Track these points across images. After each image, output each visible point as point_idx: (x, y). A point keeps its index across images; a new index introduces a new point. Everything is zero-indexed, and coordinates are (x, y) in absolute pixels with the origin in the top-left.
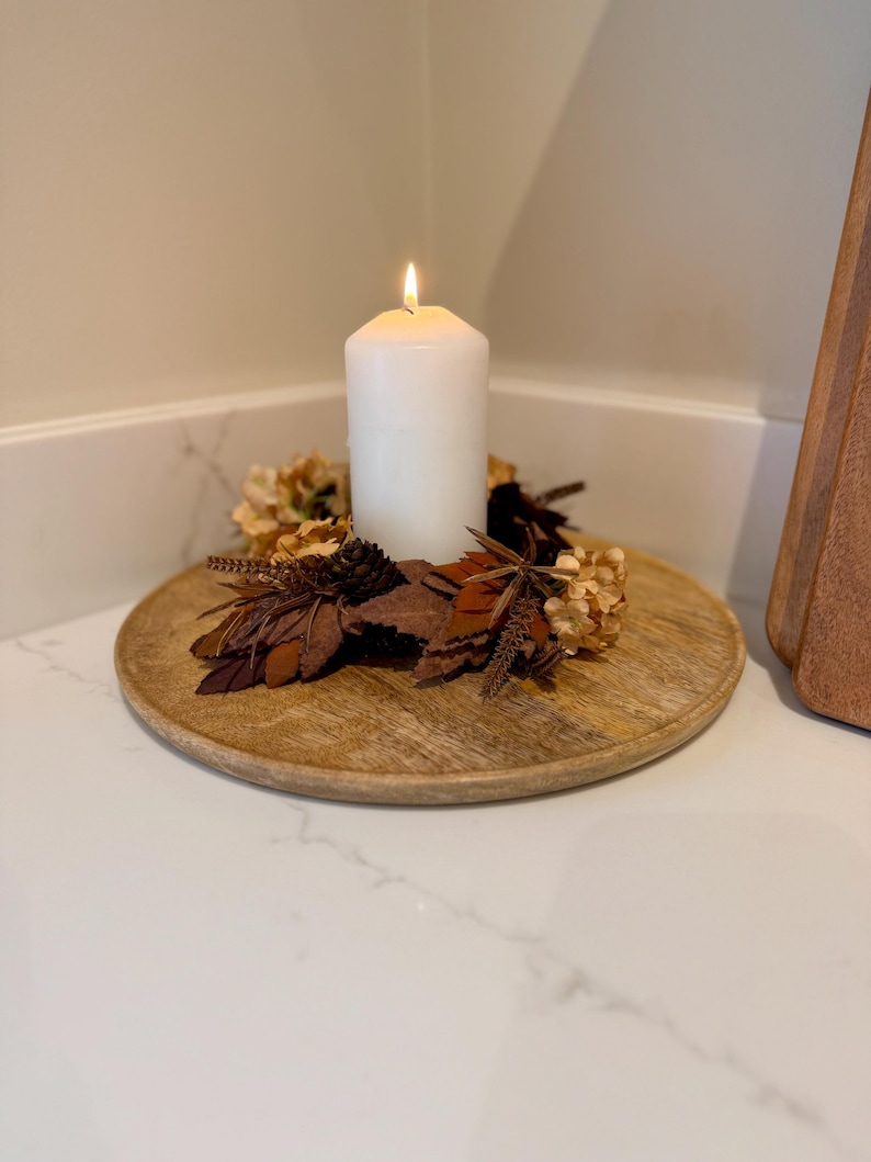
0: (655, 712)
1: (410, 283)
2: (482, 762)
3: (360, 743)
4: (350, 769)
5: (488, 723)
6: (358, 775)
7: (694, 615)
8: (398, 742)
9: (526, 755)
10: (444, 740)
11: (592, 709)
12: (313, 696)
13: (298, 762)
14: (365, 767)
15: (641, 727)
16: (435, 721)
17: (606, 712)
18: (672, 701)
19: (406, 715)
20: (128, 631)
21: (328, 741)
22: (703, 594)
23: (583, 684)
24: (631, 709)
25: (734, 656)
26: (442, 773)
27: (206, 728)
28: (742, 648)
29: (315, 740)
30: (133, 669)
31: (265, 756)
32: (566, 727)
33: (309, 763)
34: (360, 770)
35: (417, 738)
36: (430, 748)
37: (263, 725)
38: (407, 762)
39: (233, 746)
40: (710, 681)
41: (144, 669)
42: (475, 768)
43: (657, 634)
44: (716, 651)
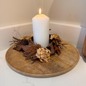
0: (70, 64)
1: (40, 11)
2: (49, 72)
3: (34, 69)
4: (33, 73)
5: (50, 66)
6: (33, 74)
7: (73, 50)
8: (39, 69)
9: (55, 71)
10: (44, 69)
11: (62, 64)
12: (28, 62)
13: (26, 72)
14: (35, 73)
15: (68, 66)
16: (43, 66)
17: (64, 64)
18: (72, 63)
19: (40, 65)
20: (7, 52)
21: (30, 69)
22: (74, 47)
23: (61, 60)
24: (67, 64)
25: (79, 56)
26: (44, 74)
27: (15, 67)
28: (79, 55)
29: (28, 69)
30: (7, 58)
31: (22, 71)
32: (59, 67)
33: (28, 72)
34: (34, 73)
35: (41, 68)
36: (43, 70)
37: (22, 66)
38: (40, 72)
39: (18, 70)
40: (76, 59)
41: (9, 58)
42: (48, 73)
43: (69, 53)
44: (76, 55)
